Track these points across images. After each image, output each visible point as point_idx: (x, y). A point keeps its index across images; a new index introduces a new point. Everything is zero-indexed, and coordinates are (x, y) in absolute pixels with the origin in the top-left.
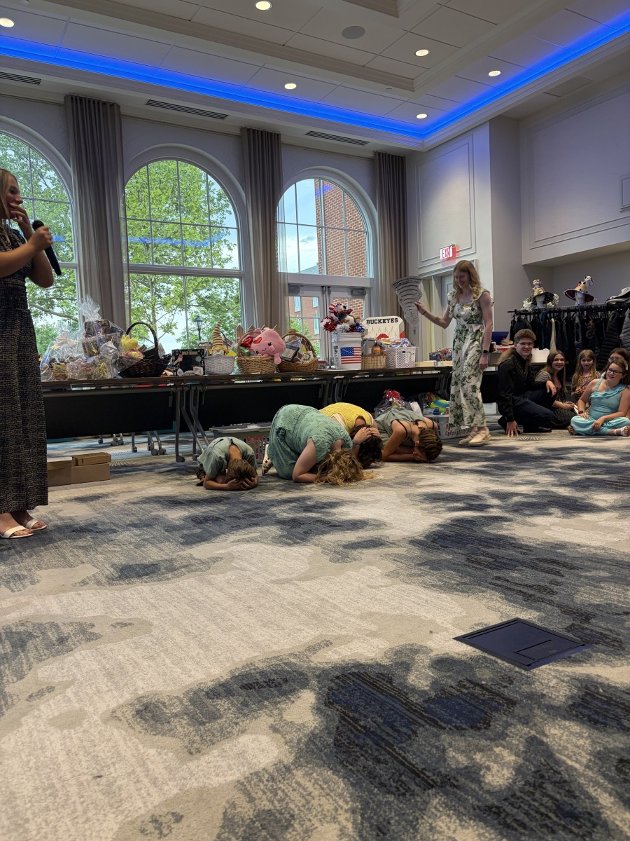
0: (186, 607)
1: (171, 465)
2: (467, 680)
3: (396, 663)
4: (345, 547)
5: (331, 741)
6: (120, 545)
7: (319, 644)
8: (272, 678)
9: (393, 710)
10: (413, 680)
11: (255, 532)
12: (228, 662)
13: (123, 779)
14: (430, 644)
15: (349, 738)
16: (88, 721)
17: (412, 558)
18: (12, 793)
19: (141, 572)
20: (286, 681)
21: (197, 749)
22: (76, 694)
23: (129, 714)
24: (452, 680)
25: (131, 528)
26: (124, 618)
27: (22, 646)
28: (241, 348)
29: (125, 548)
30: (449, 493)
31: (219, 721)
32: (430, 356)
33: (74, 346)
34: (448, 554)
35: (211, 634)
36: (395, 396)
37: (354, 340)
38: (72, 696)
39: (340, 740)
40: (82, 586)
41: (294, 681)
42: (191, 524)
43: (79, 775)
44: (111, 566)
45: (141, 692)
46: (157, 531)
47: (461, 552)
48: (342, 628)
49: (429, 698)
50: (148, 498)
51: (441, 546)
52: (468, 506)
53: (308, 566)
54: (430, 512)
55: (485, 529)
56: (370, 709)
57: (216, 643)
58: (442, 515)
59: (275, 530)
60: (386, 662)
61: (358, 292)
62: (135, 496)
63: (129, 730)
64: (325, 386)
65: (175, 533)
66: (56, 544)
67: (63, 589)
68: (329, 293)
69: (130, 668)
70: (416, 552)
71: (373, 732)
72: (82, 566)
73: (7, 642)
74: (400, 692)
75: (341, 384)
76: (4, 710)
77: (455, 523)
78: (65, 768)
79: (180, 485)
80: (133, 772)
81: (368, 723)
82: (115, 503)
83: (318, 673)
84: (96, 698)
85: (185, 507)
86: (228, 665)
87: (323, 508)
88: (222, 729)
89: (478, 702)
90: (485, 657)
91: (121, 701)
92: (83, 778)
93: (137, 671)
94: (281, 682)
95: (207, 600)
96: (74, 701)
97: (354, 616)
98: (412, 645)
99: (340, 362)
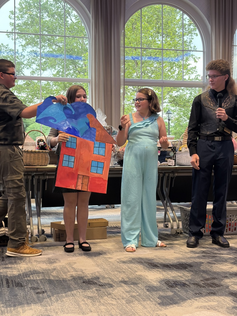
6: (115, 299)
25: (123, 285)
29: (120, 302)
42: (165, 287)
46: (140, 290)
50: (133, 259)
62: (124, 256)
65: (154, 293)
66: (72, 292)
82: (110, 260)
85: (160, 270)
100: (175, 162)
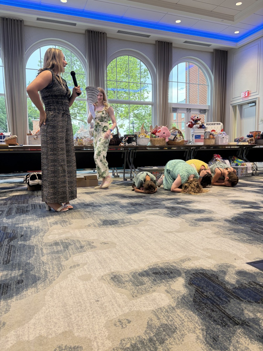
0: (129, 238)
1: (122, 182)
2: (253, 282)
3: (220, 271)
4: (196, 220)
5: (192, 299)
6: (102, 212)
7: (185, 259)
8: (166, 271)
9: (219, 290)
10: (228, 279)
11: (156, 211)
12: (147, 262)
13: (107, 303)
14: (235, 264)
15: (199, 299)
16: (93, 279)
17: (226, 227)
18: (65, 303)
19: (111, 223)
20: (172, 273)
21: (136, 295)
22: (88, 268)
23: (109, 278)
24: (246, 281)
25: (107, 206)
26: (105, 241)
27: (67, 248)
28: (152, 134)
29: (105, 213)
30: (242, 201)
31: (144, 285)
32: (235, 140)
33: (86, 132)
34: (242, 226)
35: (140, 250)
36: (219, 157)
37: (201, 132)
38: (86, 269)
39: (196, 300)
40: (88, 227)
41: (175, 273)
42: (130, 206)
43: (90, 299)
44: (100, 220)
45: (113, 271)
46: (117, 207)
47: (248, 226)
48: (195, 253)
49: (235, 288)
50: (113, 194)
51: (239, 223)
52: (251, 206)
53: (180, 227)
54: (234, 208)
55: (260, 217)
56: (208, 289)
57: (142, 254)
58: (239, 210)
59: (165, 211)
60: (215, 269)
61: (203, 111)
62: (108, 193)
63: (109, 284)
64: (187, 152)
65: (124, 209)
66: (78, 210)
67: (81, 228)
68: (190, 112)
69: (108, 261)
70: (228, 224)
71: (210, 298)
72: (88, 219)
73: (61, 246)
74: (222, 283)
75: (194, 151)
76: (61, 271)
77: (245, 214)
78: (85, 296)
79: (125, 190)
80: (111, 301)
81: (208, 294)
82: (100, 195)
83: (185, 271)
84: (95, 271)
85: (128, 199)
86: (147, 264)
87: (185, 203)
88: (145, 289)
89: (258, 291)
90: (261, 273)
91: (105, 273)
92: (92, 301)
93: (111, 262)
94: (170, 273)
95: (138, 237)
96: (87, 271)
97: (200, 249)
98: (227, 264)
99: (194, 141)
100: (136, 143)
